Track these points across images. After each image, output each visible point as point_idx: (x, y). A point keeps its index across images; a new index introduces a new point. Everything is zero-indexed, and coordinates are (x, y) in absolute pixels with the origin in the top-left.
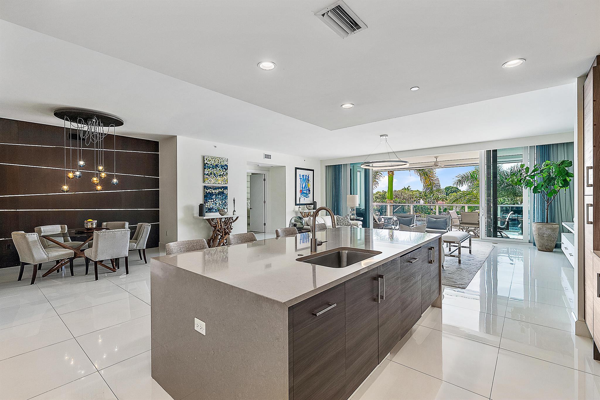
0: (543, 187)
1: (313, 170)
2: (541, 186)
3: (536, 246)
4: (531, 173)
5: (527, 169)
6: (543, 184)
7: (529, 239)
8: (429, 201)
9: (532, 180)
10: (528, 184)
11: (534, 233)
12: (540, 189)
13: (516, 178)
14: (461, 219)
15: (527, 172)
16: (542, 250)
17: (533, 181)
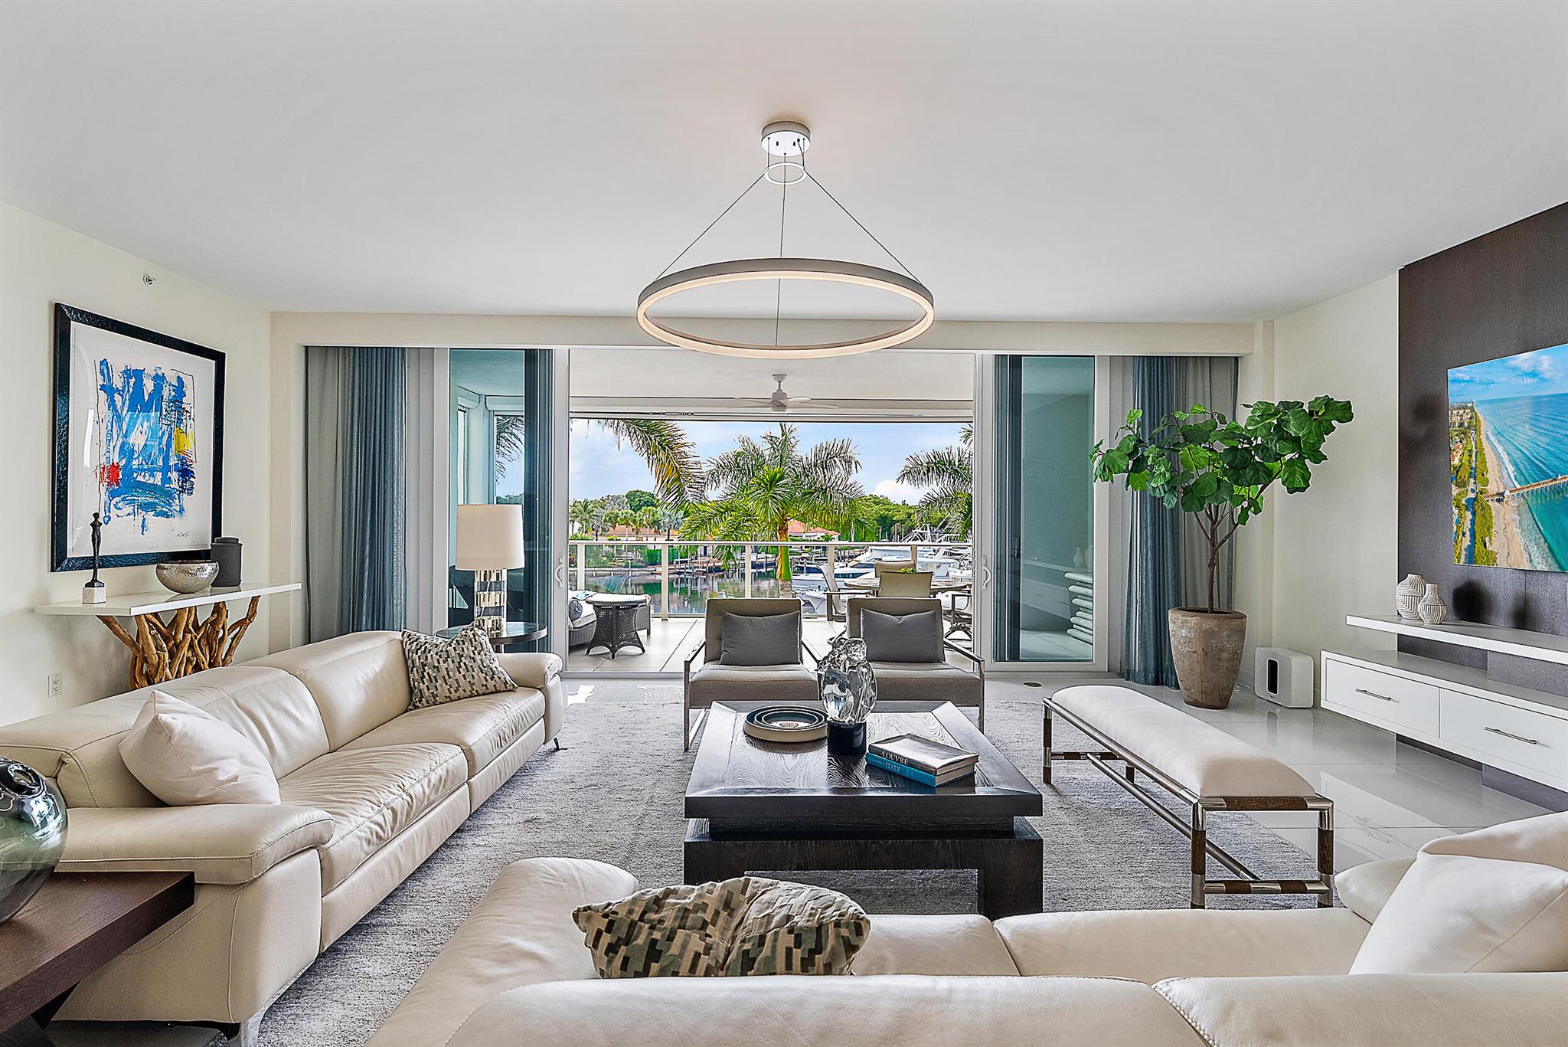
1: (219, 358)
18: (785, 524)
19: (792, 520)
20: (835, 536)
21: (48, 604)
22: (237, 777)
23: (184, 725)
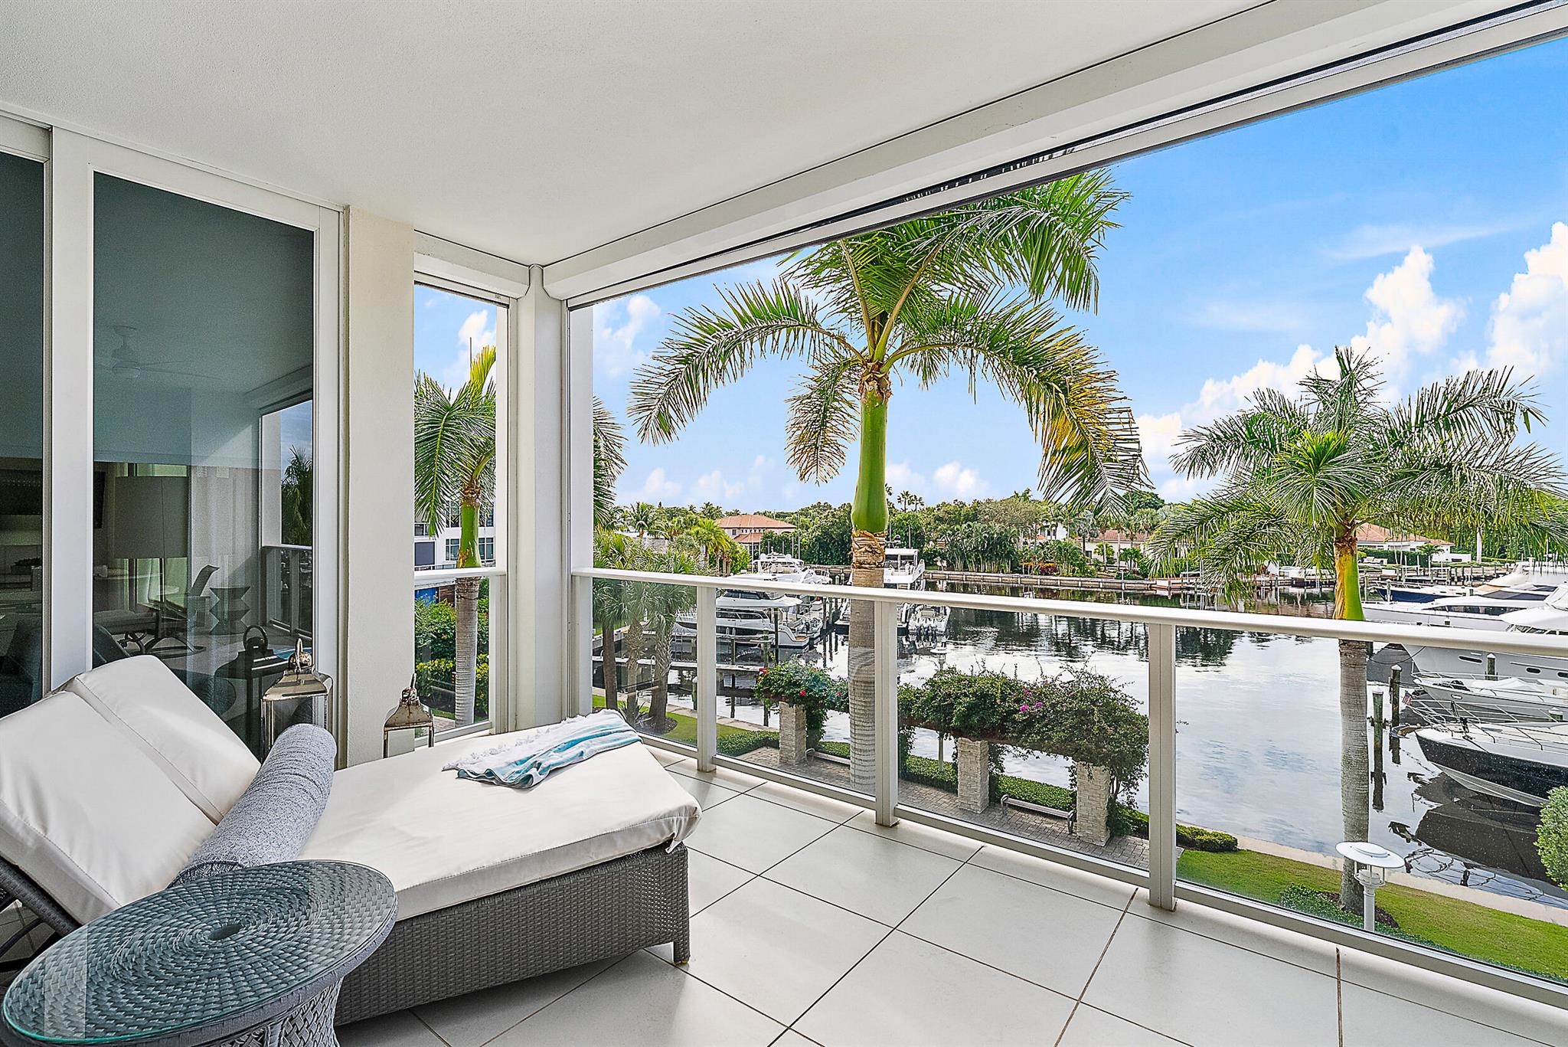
8: (1080, 529)
18: (1350, 531)
19: (1365, 525)
20: (1444, 548)
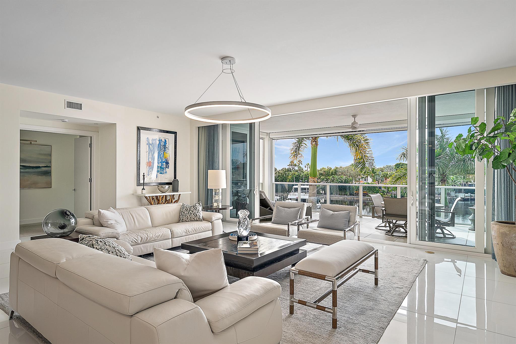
0: (511, 156)
1: (175, 133)
2: (507, 156)
3: (496, 260)
4: (490, 133)
5: (483, 126)
6: (511, 152)
7: (485, 247)
8: (377, 178)
9: (490, 146)
10: (484, 152)
11: (495, 242)
12: (506, 160)
13: (463, 143)
14: (384, 209)
15: (482, 131)
16: (509, 273)
17: (493, 147)
21: (136, 193)
22: (112, 224)
23: (104, 212)
